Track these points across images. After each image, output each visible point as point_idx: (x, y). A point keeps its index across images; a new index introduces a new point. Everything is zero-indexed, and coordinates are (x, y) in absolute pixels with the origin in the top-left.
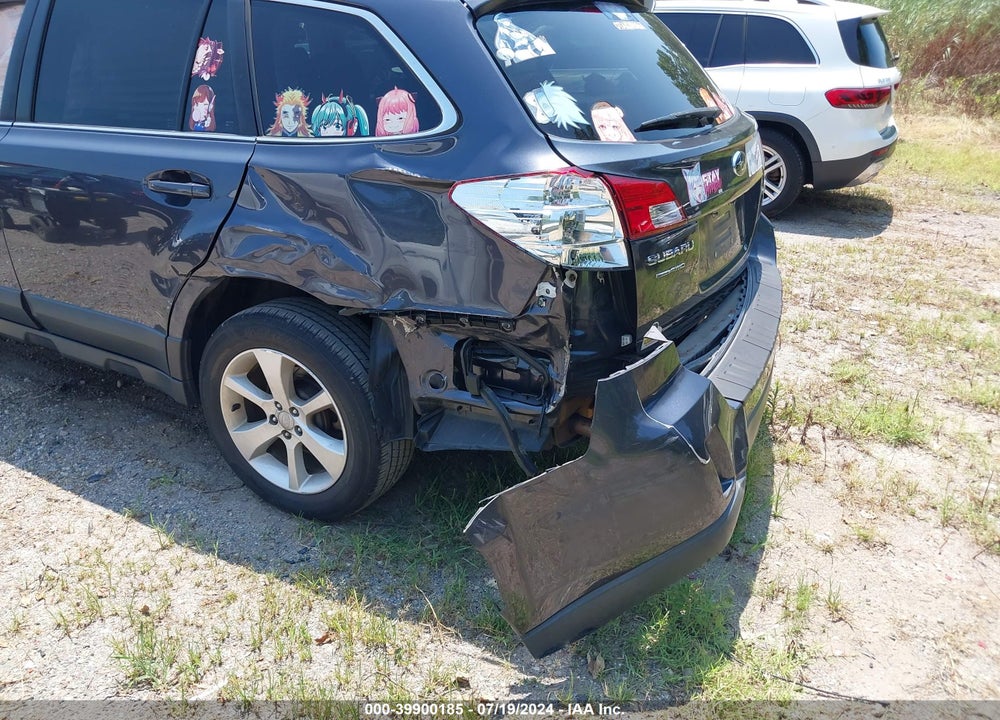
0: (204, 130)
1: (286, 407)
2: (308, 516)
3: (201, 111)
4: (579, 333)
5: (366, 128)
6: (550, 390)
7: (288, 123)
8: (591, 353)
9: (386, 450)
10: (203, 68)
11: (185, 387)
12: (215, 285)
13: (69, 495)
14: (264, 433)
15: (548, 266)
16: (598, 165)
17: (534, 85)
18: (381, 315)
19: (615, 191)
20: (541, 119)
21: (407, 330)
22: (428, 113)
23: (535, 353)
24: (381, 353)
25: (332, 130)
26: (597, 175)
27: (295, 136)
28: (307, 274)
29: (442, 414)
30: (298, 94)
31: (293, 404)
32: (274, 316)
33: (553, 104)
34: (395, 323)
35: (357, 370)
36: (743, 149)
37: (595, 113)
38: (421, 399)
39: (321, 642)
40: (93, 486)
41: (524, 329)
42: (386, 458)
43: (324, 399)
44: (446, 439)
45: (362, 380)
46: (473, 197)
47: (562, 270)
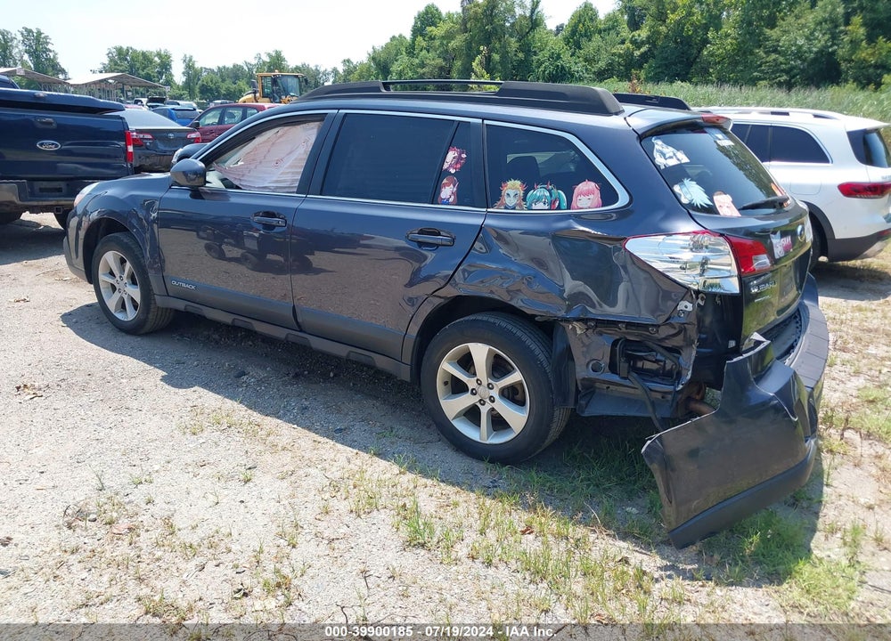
0: (448, 204)
1: (485, 383)
2: (492, 461)
3: (447, 192)
4: (704, 336)
5: (564, 204)
6: (679, 375)
7: (510, 201)
8: (709, 350)
9: (556, 413)
10: (451, 166)
11: (411, 369)
12: (447, 301)
13: (326, 440)
14: (465, 401)
15: (688, 289)
16: (723, 230)
17: (679, 181)
18: (562, 321)
19: (733, 246)
20: (684, 201)
21: (579, 332)
22: (608, 195)
23: (671, 350)
24: (559, 346)
25: (540, 205)
26: (721, 235)
27: (514, 209)
28: (513, 292)
29: (593, 392)
30: (518, 183)
31: (490, 381)
32: (487, 322)
33: (691, 192)
34: (570, 327)
35: (542, 357)
36: (803, 224)
37: (715, 198)
38: (584, 379)
39: (523, 533)
40: (340, 435)
41: (665, 332)
42: (556, 419)
43: (516, 377)
44: (596, 409)
45: (545, 364)
46: (640, 247)
47: (697, 292)
